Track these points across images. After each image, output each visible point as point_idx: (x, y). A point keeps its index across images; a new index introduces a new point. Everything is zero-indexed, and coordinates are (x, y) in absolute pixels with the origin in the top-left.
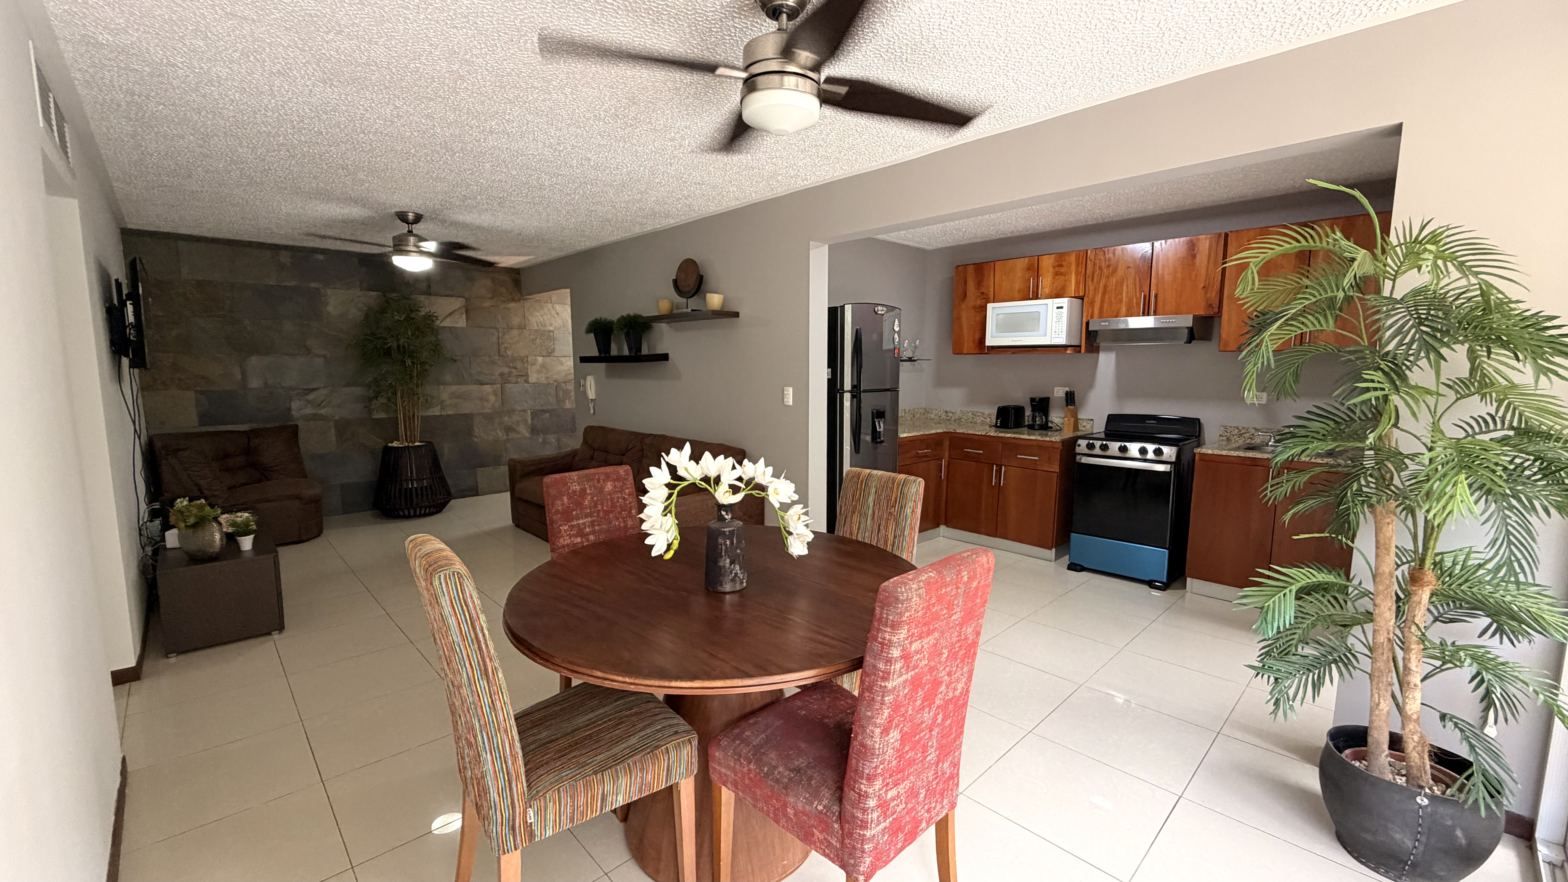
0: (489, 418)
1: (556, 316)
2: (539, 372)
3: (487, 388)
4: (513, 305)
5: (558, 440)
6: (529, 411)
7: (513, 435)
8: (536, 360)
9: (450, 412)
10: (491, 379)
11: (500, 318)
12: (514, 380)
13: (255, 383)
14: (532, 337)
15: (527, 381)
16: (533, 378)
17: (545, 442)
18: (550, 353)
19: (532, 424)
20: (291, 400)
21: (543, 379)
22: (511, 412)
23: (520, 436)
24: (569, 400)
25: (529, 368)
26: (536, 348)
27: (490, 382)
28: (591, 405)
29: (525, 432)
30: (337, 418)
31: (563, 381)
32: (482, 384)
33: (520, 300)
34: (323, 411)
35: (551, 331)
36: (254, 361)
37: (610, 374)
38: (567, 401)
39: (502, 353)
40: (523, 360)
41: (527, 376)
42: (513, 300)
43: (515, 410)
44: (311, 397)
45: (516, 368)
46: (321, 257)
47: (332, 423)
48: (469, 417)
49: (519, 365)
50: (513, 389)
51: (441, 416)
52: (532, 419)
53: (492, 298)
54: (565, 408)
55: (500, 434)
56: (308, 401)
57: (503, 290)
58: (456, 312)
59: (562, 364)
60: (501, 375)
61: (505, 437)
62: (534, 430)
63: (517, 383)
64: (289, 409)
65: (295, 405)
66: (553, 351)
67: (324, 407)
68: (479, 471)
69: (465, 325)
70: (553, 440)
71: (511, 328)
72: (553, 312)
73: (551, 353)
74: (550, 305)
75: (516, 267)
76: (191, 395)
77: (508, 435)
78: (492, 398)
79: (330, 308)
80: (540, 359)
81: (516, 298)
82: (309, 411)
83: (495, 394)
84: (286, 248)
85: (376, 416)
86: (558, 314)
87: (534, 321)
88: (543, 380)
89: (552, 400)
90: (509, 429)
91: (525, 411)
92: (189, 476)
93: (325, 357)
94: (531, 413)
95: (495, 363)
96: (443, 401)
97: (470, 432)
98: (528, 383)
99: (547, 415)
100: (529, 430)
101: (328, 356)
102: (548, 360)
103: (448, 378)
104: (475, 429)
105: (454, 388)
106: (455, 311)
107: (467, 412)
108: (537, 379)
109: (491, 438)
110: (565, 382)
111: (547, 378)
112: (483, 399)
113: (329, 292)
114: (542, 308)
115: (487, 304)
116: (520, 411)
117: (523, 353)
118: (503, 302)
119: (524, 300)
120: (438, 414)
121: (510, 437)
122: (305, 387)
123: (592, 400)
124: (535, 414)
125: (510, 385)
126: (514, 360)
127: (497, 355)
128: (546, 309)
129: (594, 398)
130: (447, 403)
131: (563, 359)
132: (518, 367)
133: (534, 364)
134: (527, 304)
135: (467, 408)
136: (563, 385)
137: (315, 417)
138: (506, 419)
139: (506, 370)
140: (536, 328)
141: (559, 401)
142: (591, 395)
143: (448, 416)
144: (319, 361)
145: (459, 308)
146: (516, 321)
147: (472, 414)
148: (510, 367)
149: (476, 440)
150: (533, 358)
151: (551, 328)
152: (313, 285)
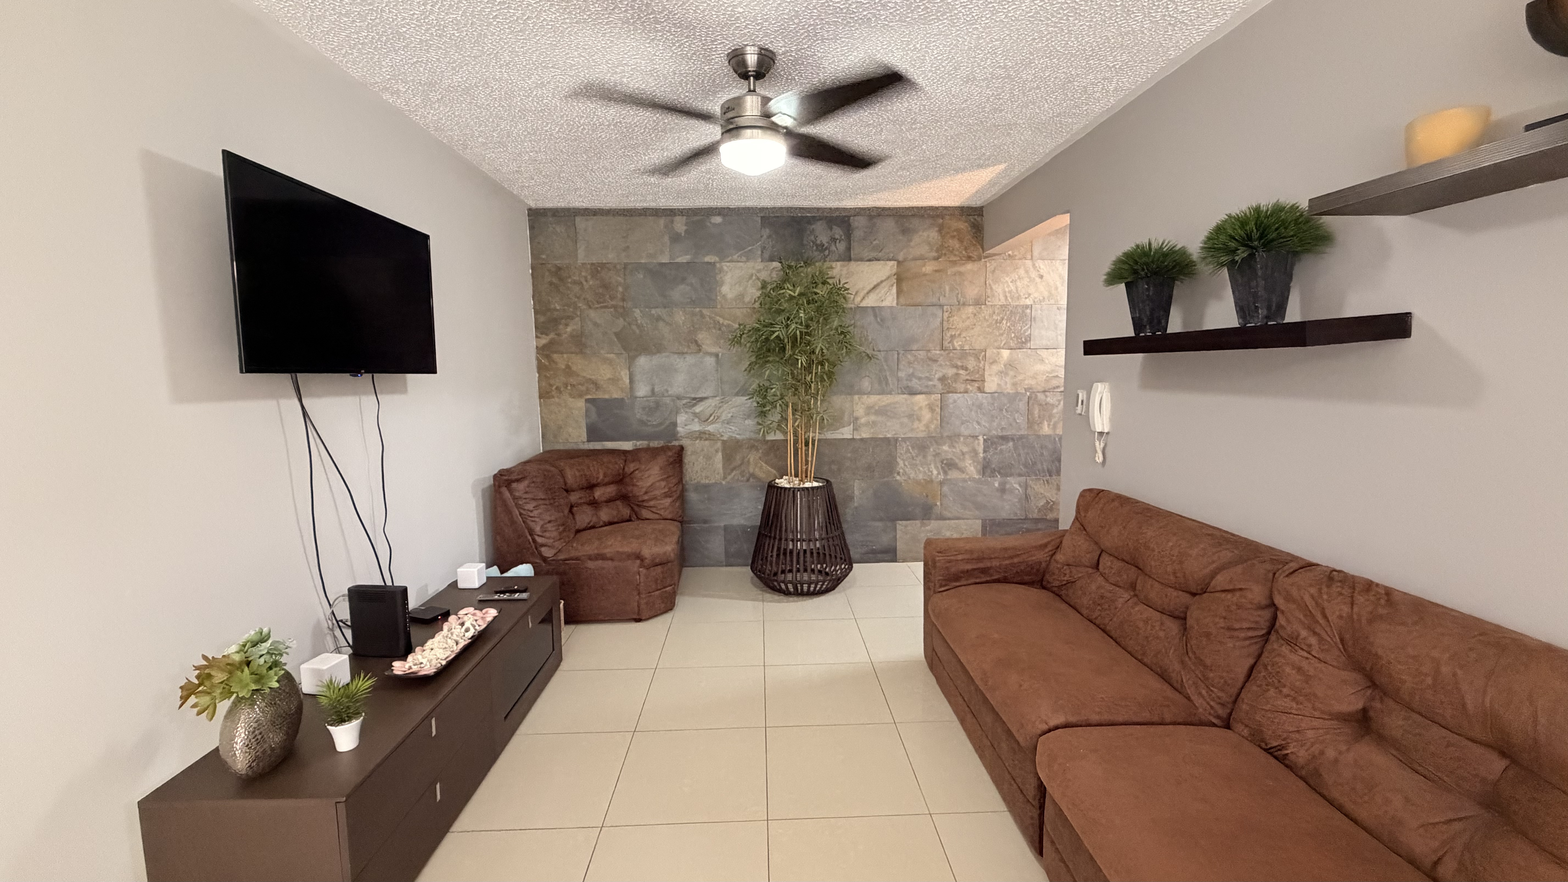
0: (921, 446)
1: (1038, 280)
2: (1002, 373)
3: (921, 400)
4: (970, 266)
5: (1026, 486)
6: (981, 438)
7: (954, 475)
8: (999, 353)
9: (865, 434)
10: (927, 386)
11: (947, 288)
12: (961, 387)
13: (642, 390)
14: (995, 317)
15: (981, 390)
16: (992, 384)
17: (1003, 490)
18: (1023, 342)
19: (984, 458)
20: (677, 413)
21: (1009, 386)
22: (953, 438)
23: (963, 476)
24: (1049, 420)
25: (987, 367)
26: (1002, 335)
27: (925, 390)
28: (1099, 446)
29: (971, 469)
30: (725, 438)
31: (1040, 388)
32: (913, 393)
33: (980, 259)
34: (711, 428)
35: (1027, 307)
36: (643, 361)
37: (1149, 381)
38: (1046, 423)
39: (946, 344)
40: (979, 354)
41: (984, 381)
42: (969, 258)
43: (959, 435)
44: (698, 409)
45: (966, 369)
46: (718, 220)
47: (719, 444)
48: (890, 443)
49: (971, 363)
50: (959, 401)
51: (853, 439)
52: (985, 451)
53: (936, 259)
54: (1041, 433)
55: (935, 472)
56: (695, 415)
57: (954, 244)
58: (884, 284)
59: (1042, 361)
60: (943, 379)
61: (941, 477)
62: (986, 468)
63: (966, 392)
64: (675, 424)
65: (681, 419)
66: (1029, 339)
67: (712, 423)
68: (901, 525)
69: (894, 304)
70: (1017, 486)
71: (964, 304)
72: (1034, 274)
73: (1025, 343)
74: (1029, 263)
75: (978, 203)
76: (581, 404)
77: (945, 473)
78: (927, 415)
79: (725, 289)
80: (1005, 353)
81: (974, 255)
82: (696, 427)
83: (931, 409)
84: (682, 212)
85: (771, 437)
86: (1041, 277)
87: (1000, 290)
88: (1009, 389)
89: (1021, 420)
90: (949, 465)
91: (975, 437)
92: (521, 514)
93: (717, 355)
94: (985, 440)
95: (936, 361)
96: (857, 419)
97: (890, 466)
98: (984, 392)
99: (1011, 444)
100: (979, 467)
101: (720, 354)
102: (1020, 354)
103: (866, 384)
104: (898, 460)
105: (873, 399)
106: (882, 282)
107: (889, 436)
108: (999, 385)
109: (921, 476)
110: (1044, 391)
111: (1014, 384)
112: (912, 416)
113: (726, 266)
114: (1016, 268)
115: (929, 268)
116: (966, 437)
117: (979, 343)
118: (954, 263)
119: (986, 257)
120: (850, 437)
121: (949, 477)
122: (693, 396)
123: (1101, 434)
124: (989, 443)
125: (955, 396)
126: (964, 354)
127: (938, 347)
128: (1022, 272)
129: (1106, 431)
130: (863, 420)
131: (1044, 353)
132: (970, 367)
133: (994, 362)
134: (991, 265)
135: (891, 429)
136: (1041, 396)
137: (702, 435)
138: (945, 448)
139: (951, 372)
140: (1003, 301)
141: (1031, 423)
142: (1101, 422)
143: (862, 440)
144: (710, 361)
145: (888, 278)
146: (972, 292)
147: (896, 440)
148: (957, 367)
149: (898, 478)
150: (995, 351)
151: (1028, 302)
152: (707, 259)
